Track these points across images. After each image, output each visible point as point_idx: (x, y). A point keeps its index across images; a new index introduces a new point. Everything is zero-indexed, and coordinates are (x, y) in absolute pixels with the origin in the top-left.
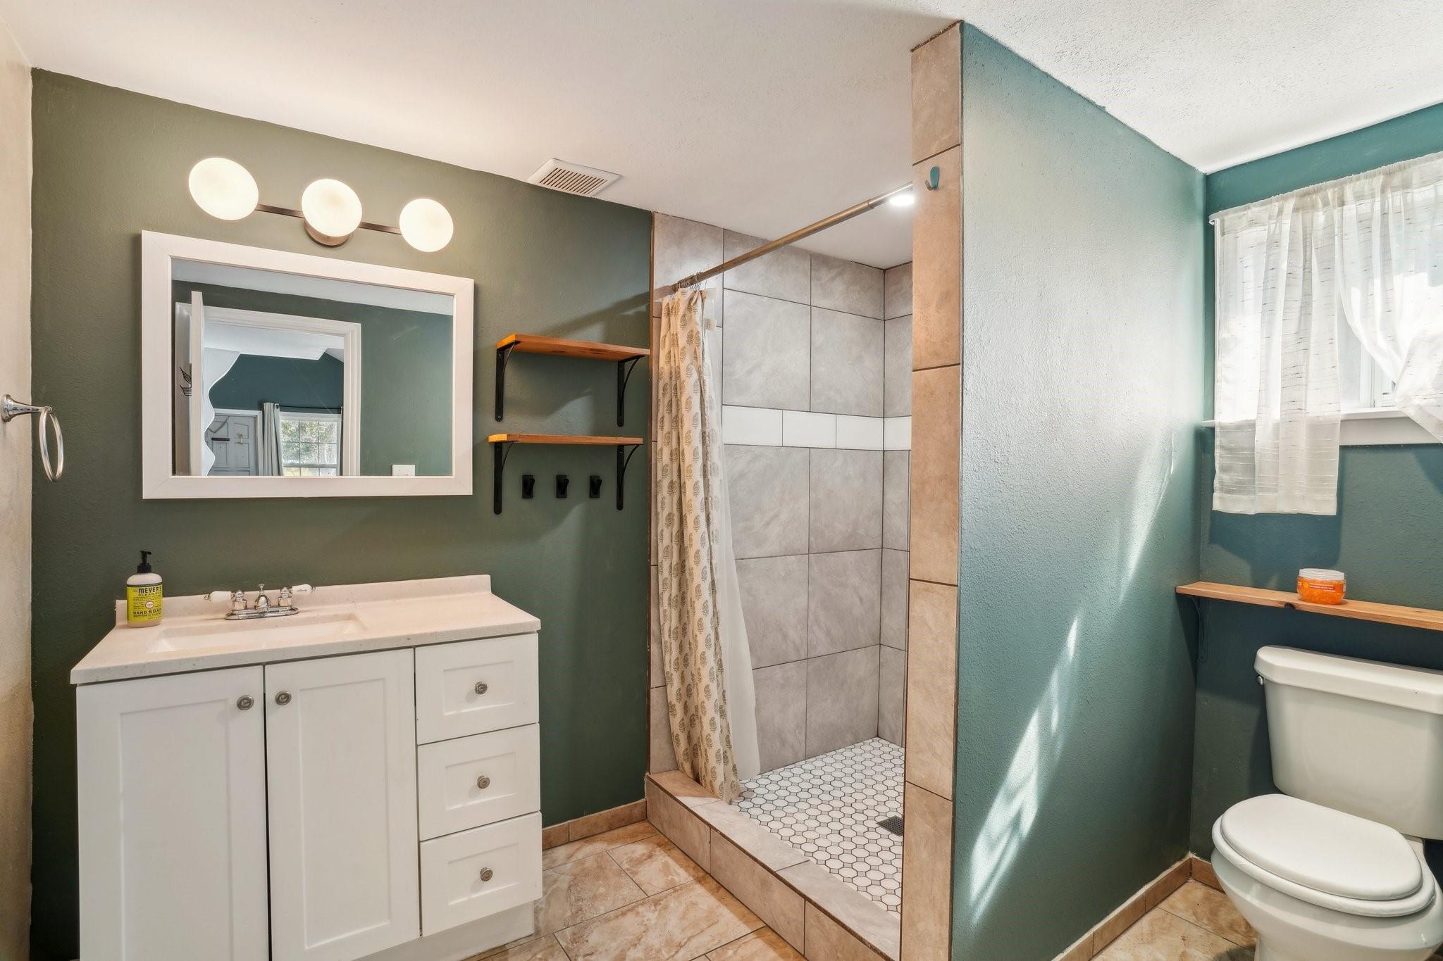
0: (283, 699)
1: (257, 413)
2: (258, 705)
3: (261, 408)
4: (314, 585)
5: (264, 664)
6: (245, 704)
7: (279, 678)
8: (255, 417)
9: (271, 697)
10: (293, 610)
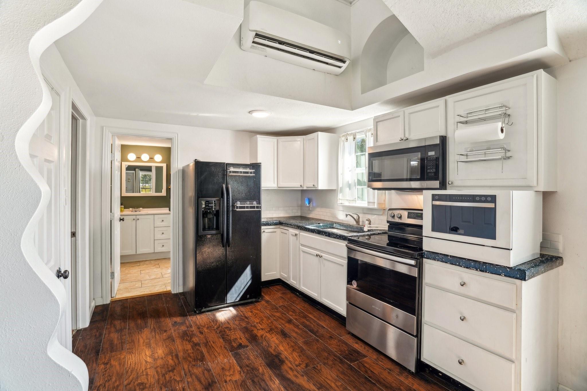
0: (138, 219)
1: (134, 172)
2: (135, 220)
3: (135, 170)
4: (143, 208)
5: (136, 215)
6: (134, 219)
7: (138, 217)
8: (133, 173)
9: (137, 219)
10: (140, 211)
